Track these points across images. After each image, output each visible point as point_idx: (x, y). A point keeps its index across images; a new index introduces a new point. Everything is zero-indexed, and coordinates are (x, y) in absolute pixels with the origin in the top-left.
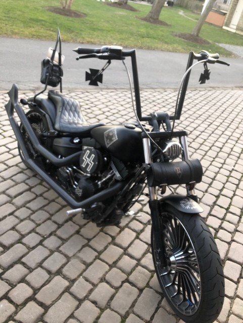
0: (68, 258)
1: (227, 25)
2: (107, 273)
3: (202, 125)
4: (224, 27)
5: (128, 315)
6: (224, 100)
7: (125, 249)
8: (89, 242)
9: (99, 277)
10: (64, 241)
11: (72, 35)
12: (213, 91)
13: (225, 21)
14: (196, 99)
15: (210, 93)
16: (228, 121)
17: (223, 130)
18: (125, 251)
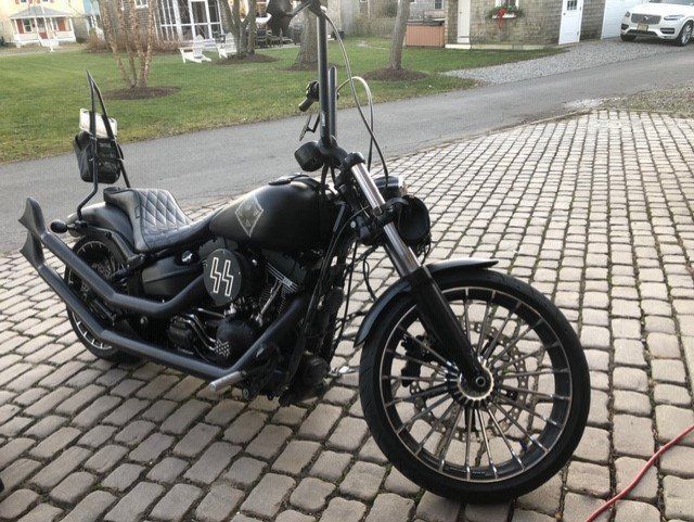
0: (204, 488)
1: (453, 40)
2: (291, 490)
3: (440, 203)
4: (448, 46)
6: (476, 154)
7: (324, 441)
8: (244, 448)
9: (275, 503)
10: (190, 461)
11: (157, 125)
12: (452, 147)
13: (446, 34)
14: (420, 168)
15: (445, 152)
16: (491, 183)
17: (484, 199)
18: (323, 444)
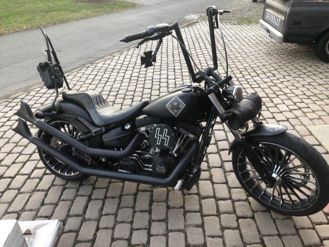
0: (183, 231)
2: (220, 222)
5: (263, 240)
7: (214, 197)
8: (184, 209)
10: (165, 221)
18: (215, 198)
